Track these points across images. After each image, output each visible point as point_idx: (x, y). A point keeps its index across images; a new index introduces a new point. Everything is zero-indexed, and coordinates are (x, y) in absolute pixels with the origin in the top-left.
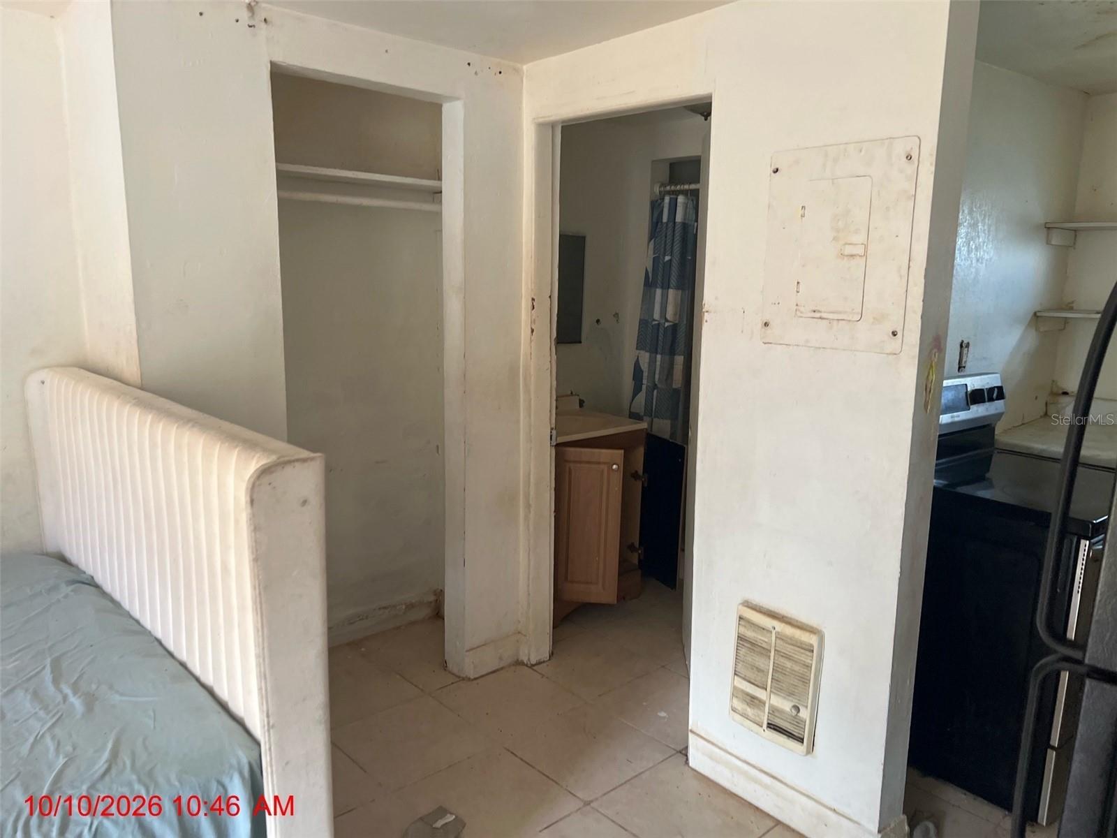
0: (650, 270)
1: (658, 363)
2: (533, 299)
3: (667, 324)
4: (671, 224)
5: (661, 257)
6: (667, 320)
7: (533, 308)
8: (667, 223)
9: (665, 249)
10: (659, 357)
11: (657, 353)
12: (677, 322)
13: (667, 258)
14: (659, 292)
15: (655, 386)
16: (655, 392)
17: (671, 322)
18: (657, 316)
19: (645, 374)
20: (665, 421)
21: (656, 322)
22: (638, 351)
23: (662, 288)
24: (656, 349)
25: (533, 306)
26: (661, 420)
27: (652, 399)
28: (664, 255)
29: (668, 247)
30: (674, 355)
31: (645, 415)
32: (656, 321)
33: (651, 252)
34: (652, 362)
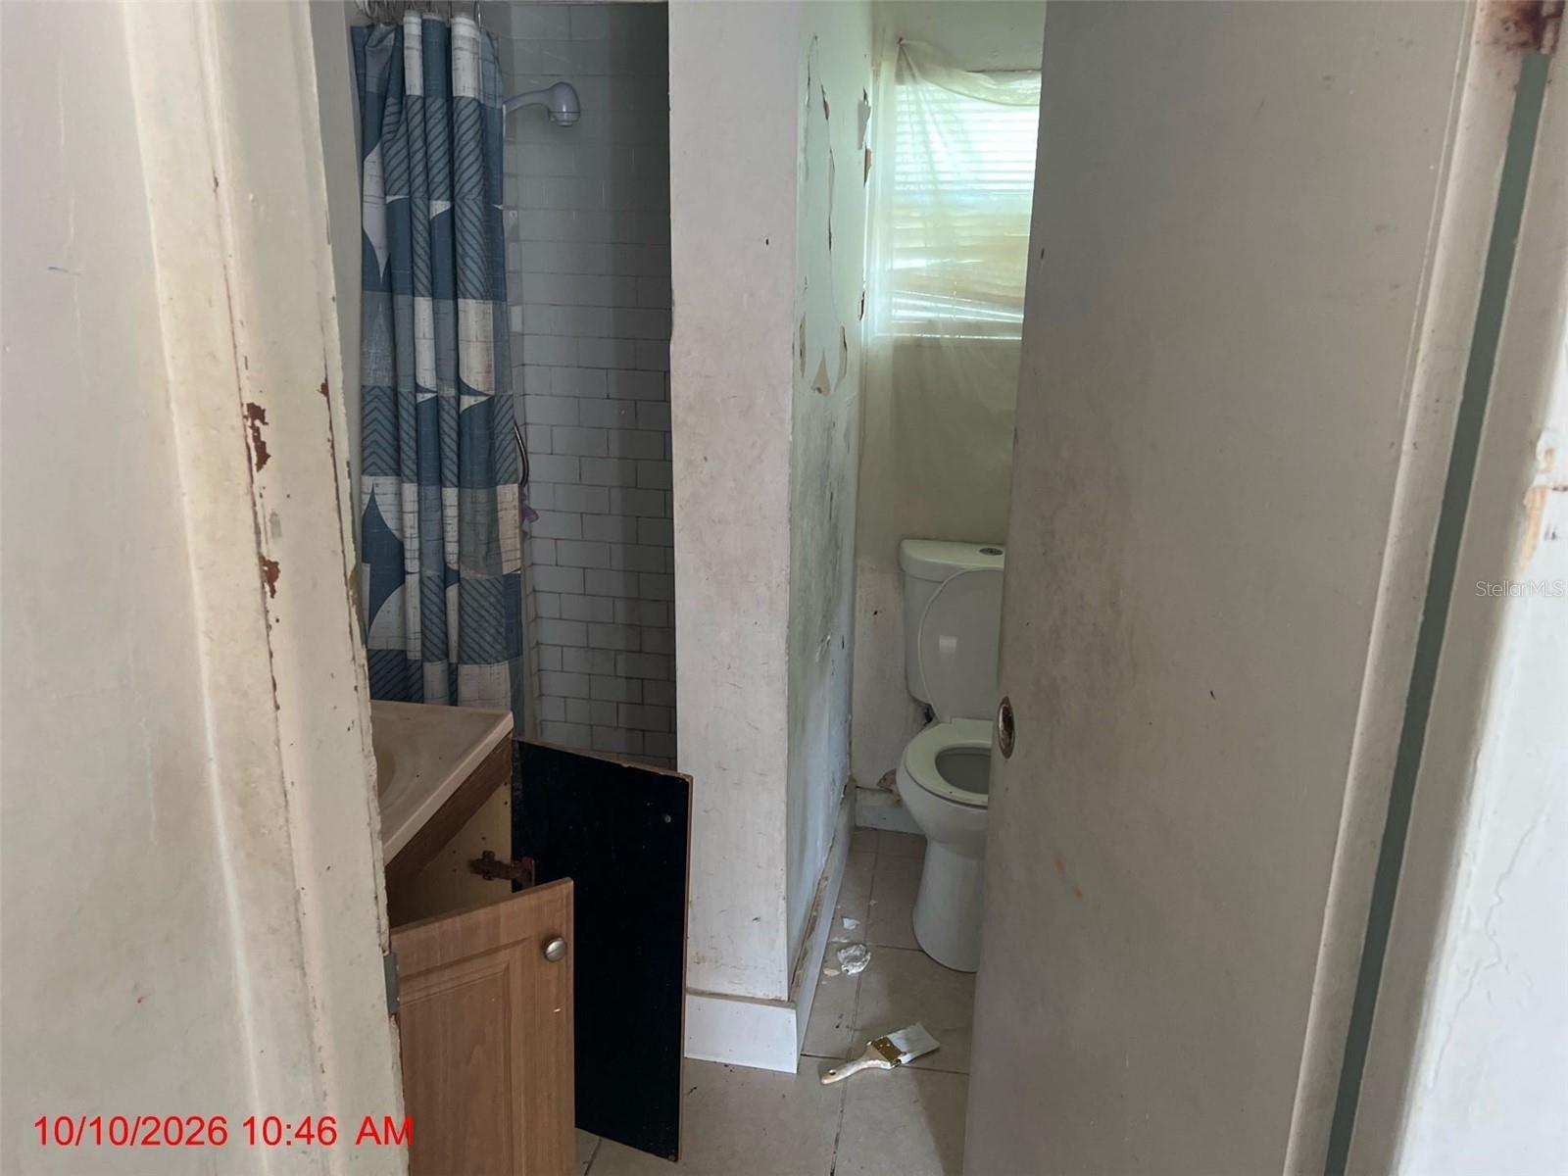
0: (377, 238)
1: (451, 512)
2: (256, 412)
3: (467, 401)
4: (437, 104)
5: (419, 203)
6: (461, 388)
7: (263, 458)
8: (424, 98)
9: (428, 181)
10: (451, 494)
11: (441, 483)
12: (492, 393)
13: (440, 206)
14: (424, 306)
15: (448, 576)
16: (452, 592)
17: (481, 394)
18: (426, 377)
19: (412, 545)
20: (496, 668)
21: (429, 396)
22: (368, 481)
23: (434, 295)
24: (440, 473)
25: (261, 447)
26: (486, 668)
27: (444, 612)
28: (429, 197)
29: (439, 176)
30: (497, 484)
31: (424, 658)
32: (429, 391)
33: (373, 187)
34: (430, 512)
